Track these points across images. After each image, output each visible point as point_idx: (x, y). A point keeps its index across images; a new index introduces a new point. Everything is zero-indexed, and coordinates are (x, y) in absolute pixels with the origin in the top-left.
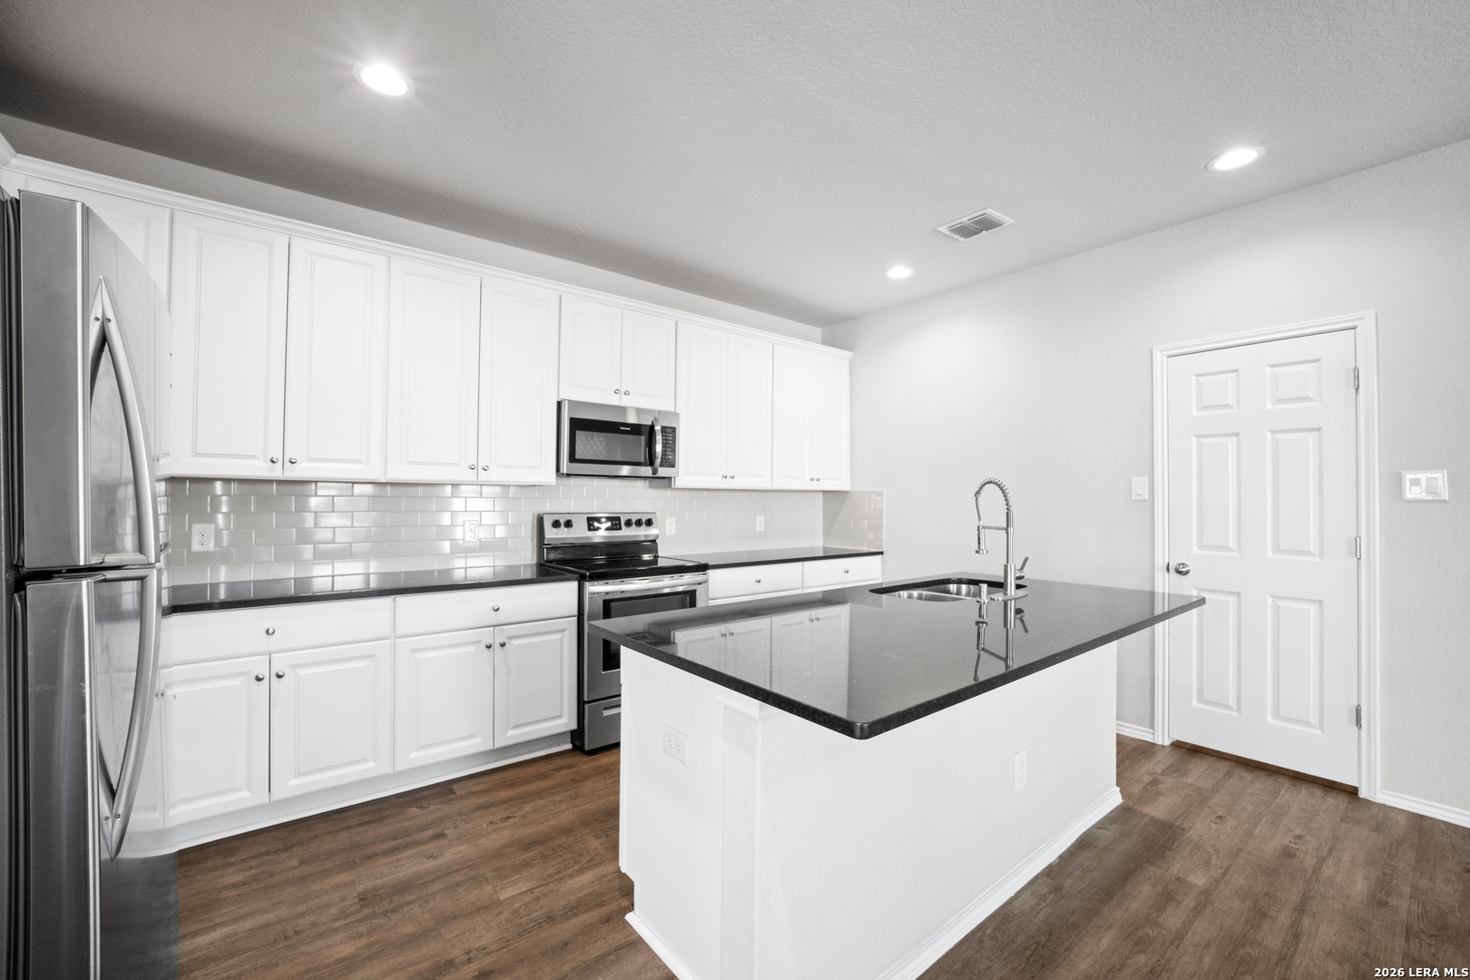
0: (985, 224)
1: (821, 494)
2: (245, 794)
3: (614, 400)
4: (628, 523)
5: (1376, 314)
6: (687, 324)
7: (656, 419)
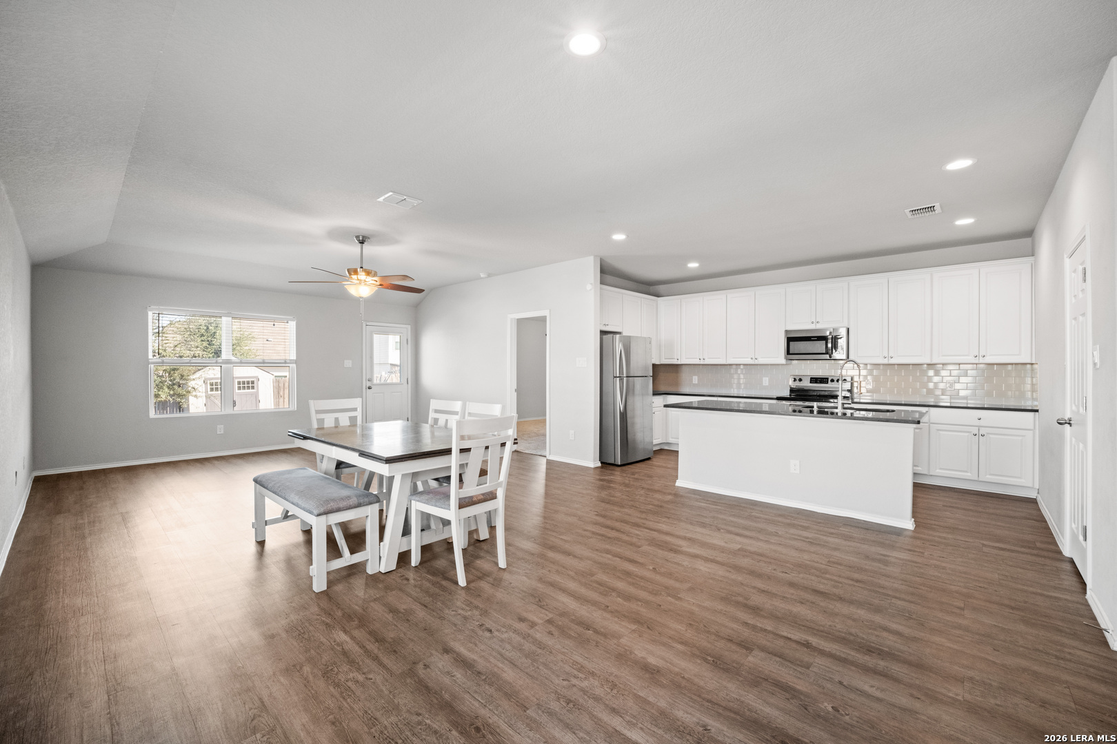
3: (812, 327)
4: (832, 381)
6: (856, 281)
7: (830, 333)
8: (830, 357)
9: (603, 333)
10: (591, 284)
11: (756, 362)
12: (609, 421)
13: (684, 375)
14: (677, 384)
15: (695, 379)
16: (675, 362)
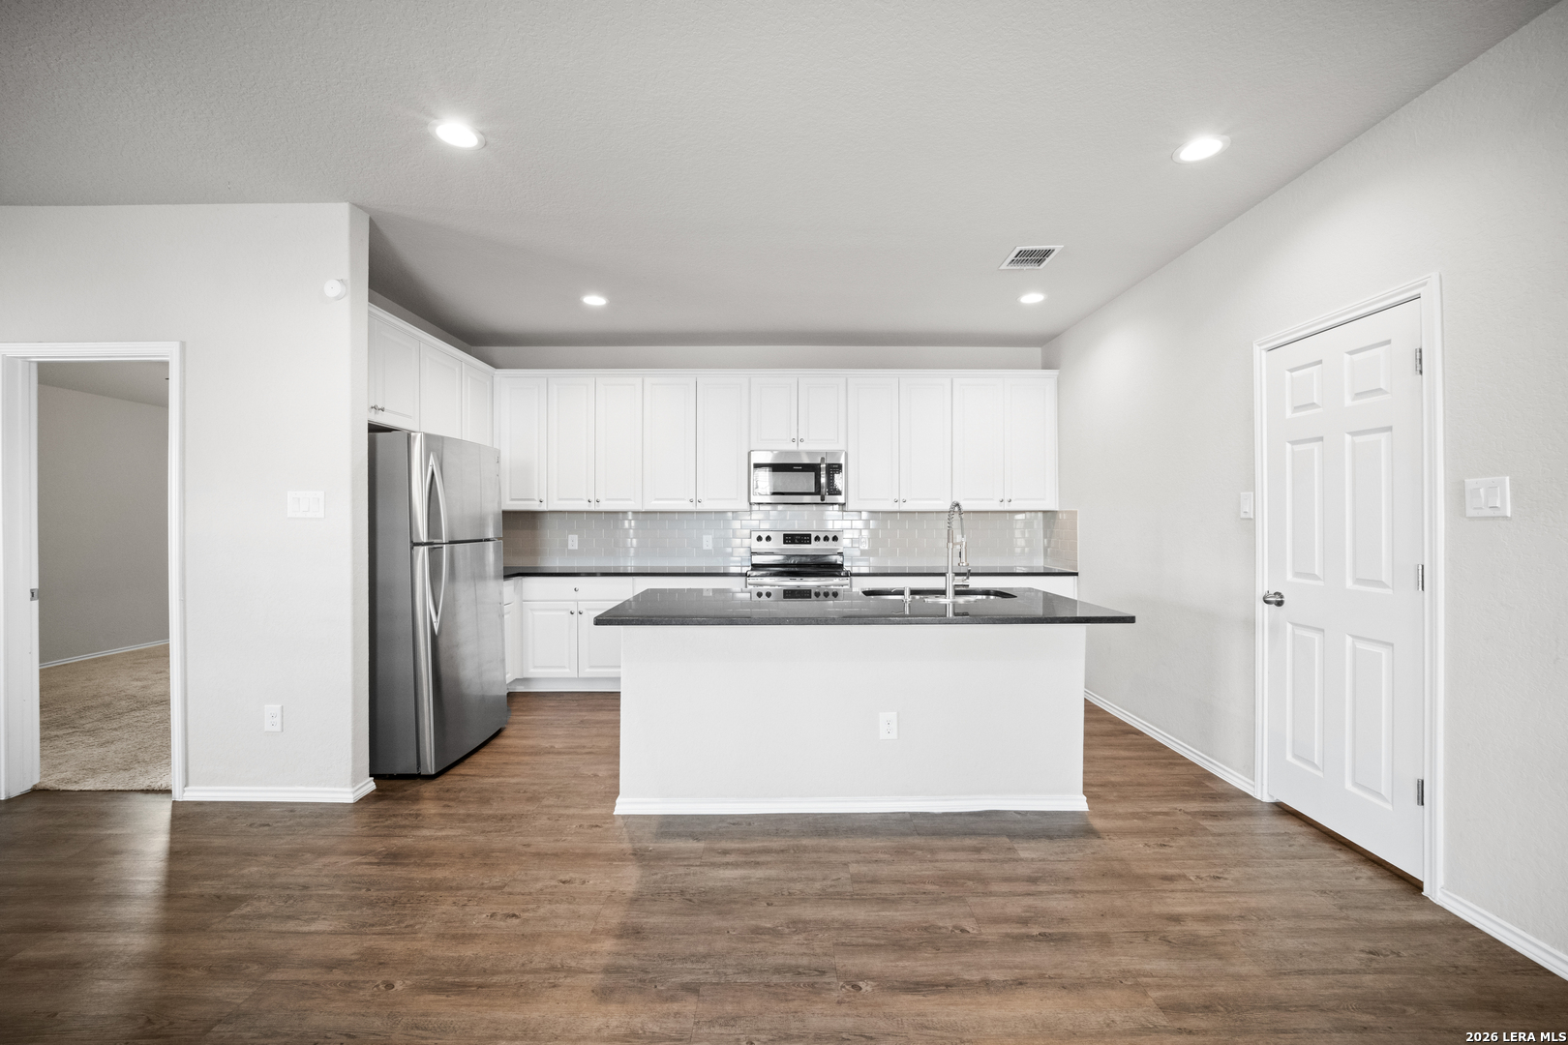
0: (1038, 257)
1: (1040, 515)
2: (568, 670)
3: (793, 447)
4: (817, 539)
5: (1440, 276)
6: (859, 378)
7: (823, 459)
8: (823, 499)
9: (374, 429)
10: (341, 281)
11: (700, 507)
12: (398, 662)
13: (550, 534)
14: (534, 552)
15: (573, 541)
16: (534, 506)
